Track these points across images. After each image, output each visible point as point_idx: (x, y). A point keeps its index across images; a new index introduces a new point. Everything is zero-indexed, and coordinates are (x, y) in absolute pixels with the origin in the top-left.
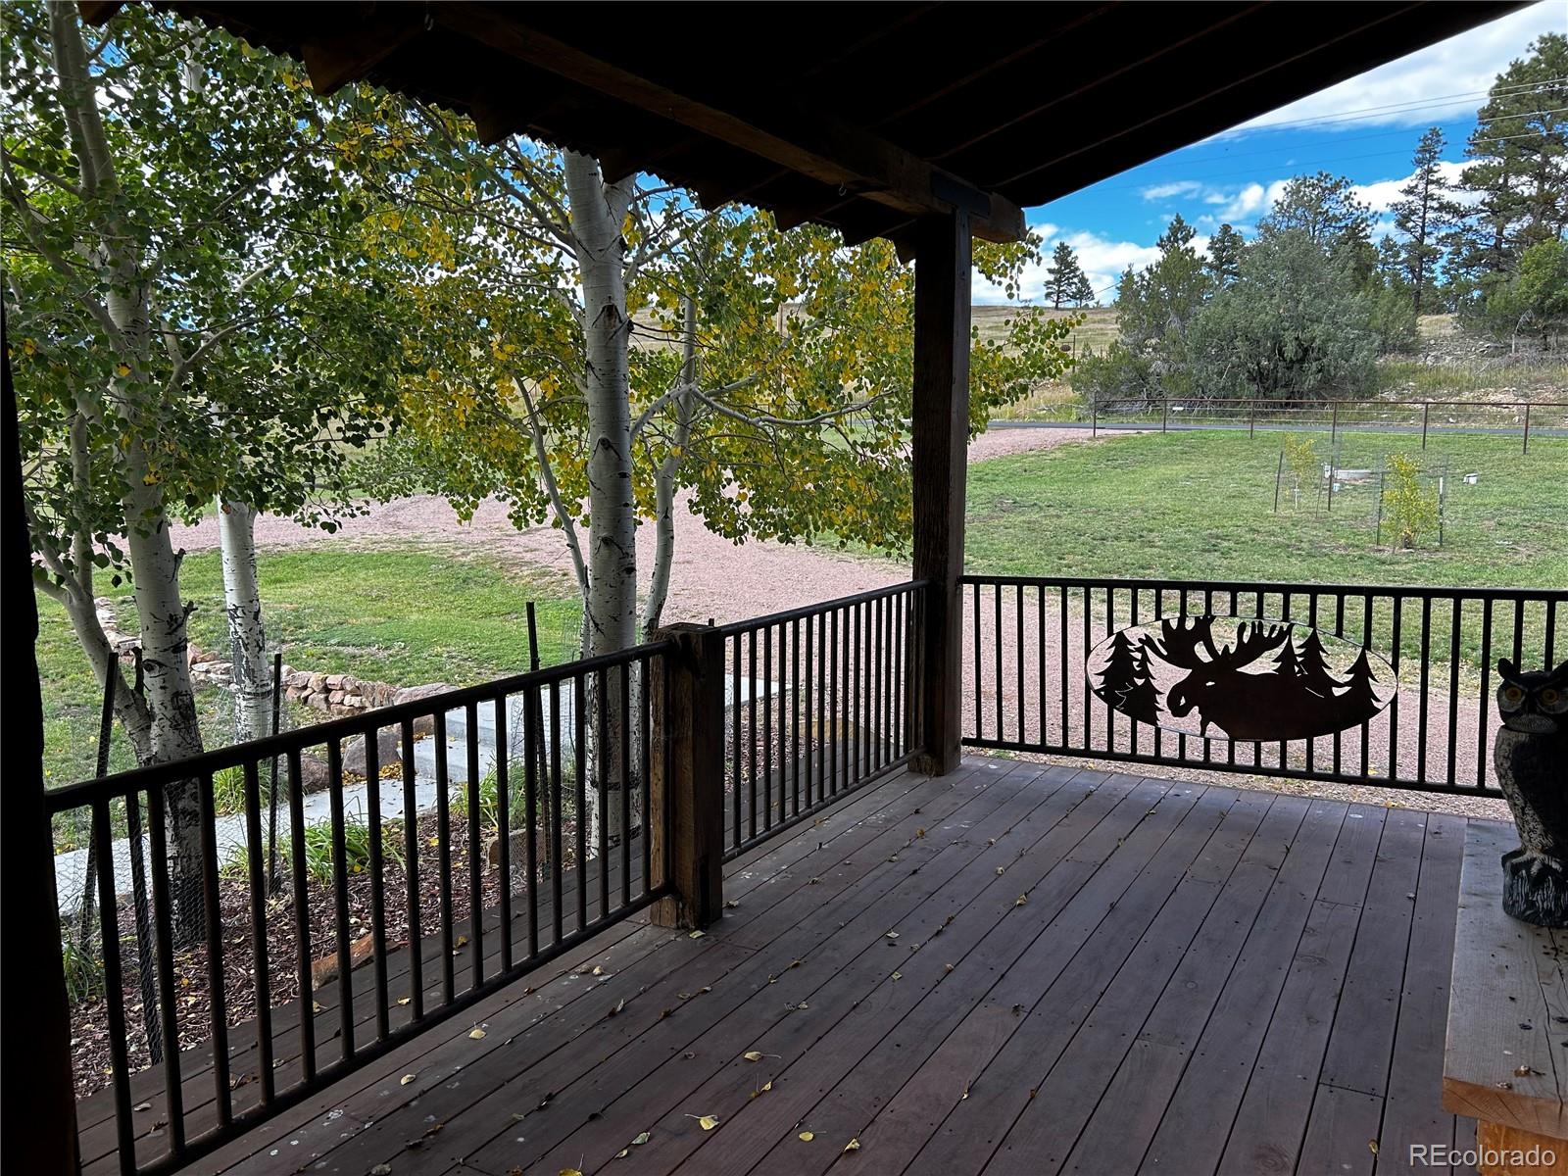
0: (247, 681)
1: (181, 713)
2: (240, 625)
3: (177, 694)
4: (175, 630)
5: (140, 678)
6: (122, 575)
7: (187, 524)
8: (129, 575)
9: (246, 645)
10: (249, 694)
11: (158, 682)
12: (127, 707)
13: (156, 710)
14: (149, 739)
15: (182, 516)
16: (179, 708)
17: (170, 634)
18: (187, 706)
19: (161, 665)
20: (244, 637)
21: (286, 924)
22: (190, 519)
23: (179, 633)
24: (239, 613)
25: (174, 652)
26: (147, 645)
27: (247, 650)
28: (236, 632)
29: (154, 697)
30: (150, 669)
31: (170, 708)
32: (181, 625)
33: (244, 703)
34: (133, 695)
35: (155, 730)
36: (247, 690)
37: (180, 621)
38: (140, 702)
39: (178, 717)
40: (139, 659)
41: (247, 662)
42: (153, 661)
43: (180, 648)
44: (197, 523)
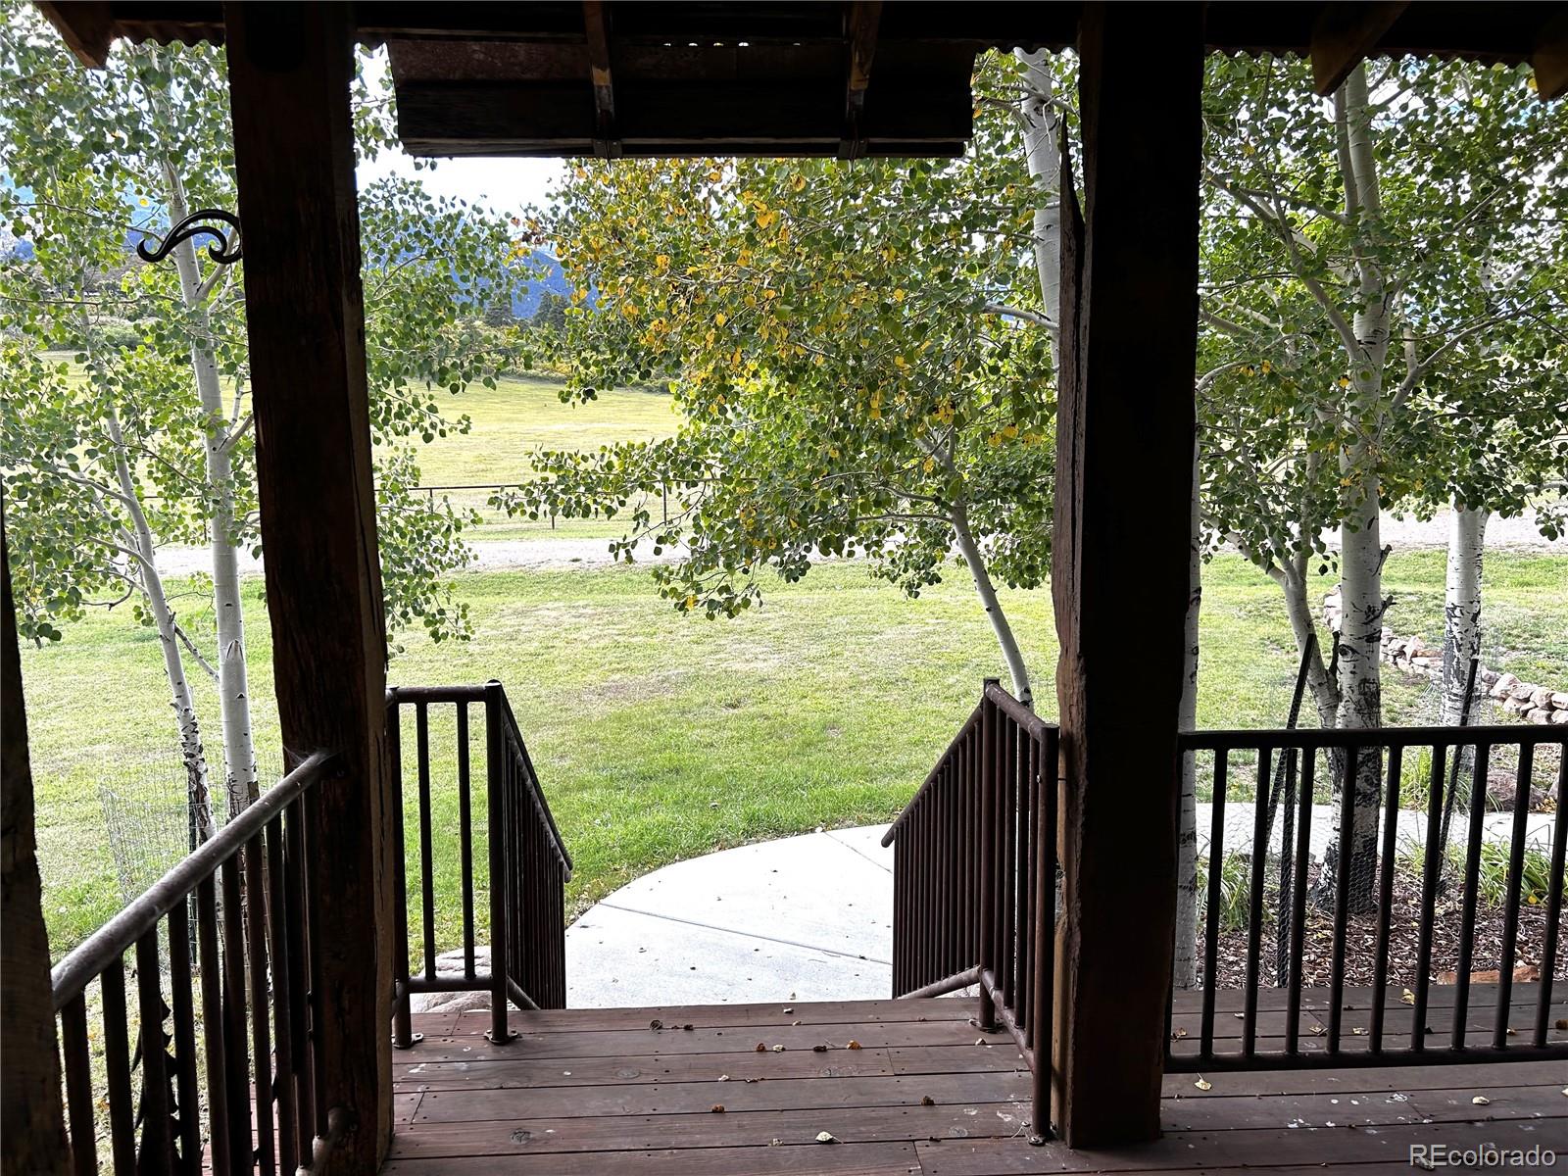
0: (1456, 683)
1: (1366, 699)
2: (1456, 624)
3: (1365, 681)
4: (1372, 620)
5: (1335, 660)
6: (1329, 564)
7: (1420, 519)
8: (1335, 566)
9: (1459, 646)
10: (1455, 695)
11: (1350, 666)
12: (1320, 684)
13: (1344, 692)
14: (1335, 717)
15: (1415, 511)
16: (1365, 694)
17: (1366, 624)
18: (1373, 694)
19: (1354, 651)
20: (1458, 636)
21: (1441, 929)
22: (1423, 513)
23: (1375, 624)
24: (1457, 612)
25: (1367, 641)
26: (1345, 632)
27: (1459, 650)
28: (1451, 631)
29: (1344, 680)
30: (1344, 654)
31: (1356, 692)
32: (1378, 617)
33: (1449, 704)
34: (1327, 675)
35: (1341, 710)
36: (1454, 691)
37: (1377, 612)
38: (1332, 682)
39: (1363, 702)
40: (1336, 643)
41: (1458, 663)
42: (1348, 647)
43: (1374, 638)
44: (1429, 519)
